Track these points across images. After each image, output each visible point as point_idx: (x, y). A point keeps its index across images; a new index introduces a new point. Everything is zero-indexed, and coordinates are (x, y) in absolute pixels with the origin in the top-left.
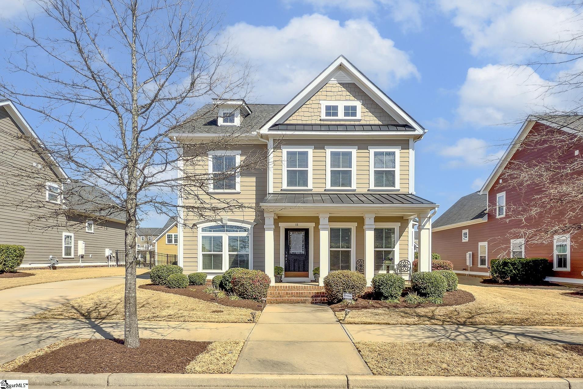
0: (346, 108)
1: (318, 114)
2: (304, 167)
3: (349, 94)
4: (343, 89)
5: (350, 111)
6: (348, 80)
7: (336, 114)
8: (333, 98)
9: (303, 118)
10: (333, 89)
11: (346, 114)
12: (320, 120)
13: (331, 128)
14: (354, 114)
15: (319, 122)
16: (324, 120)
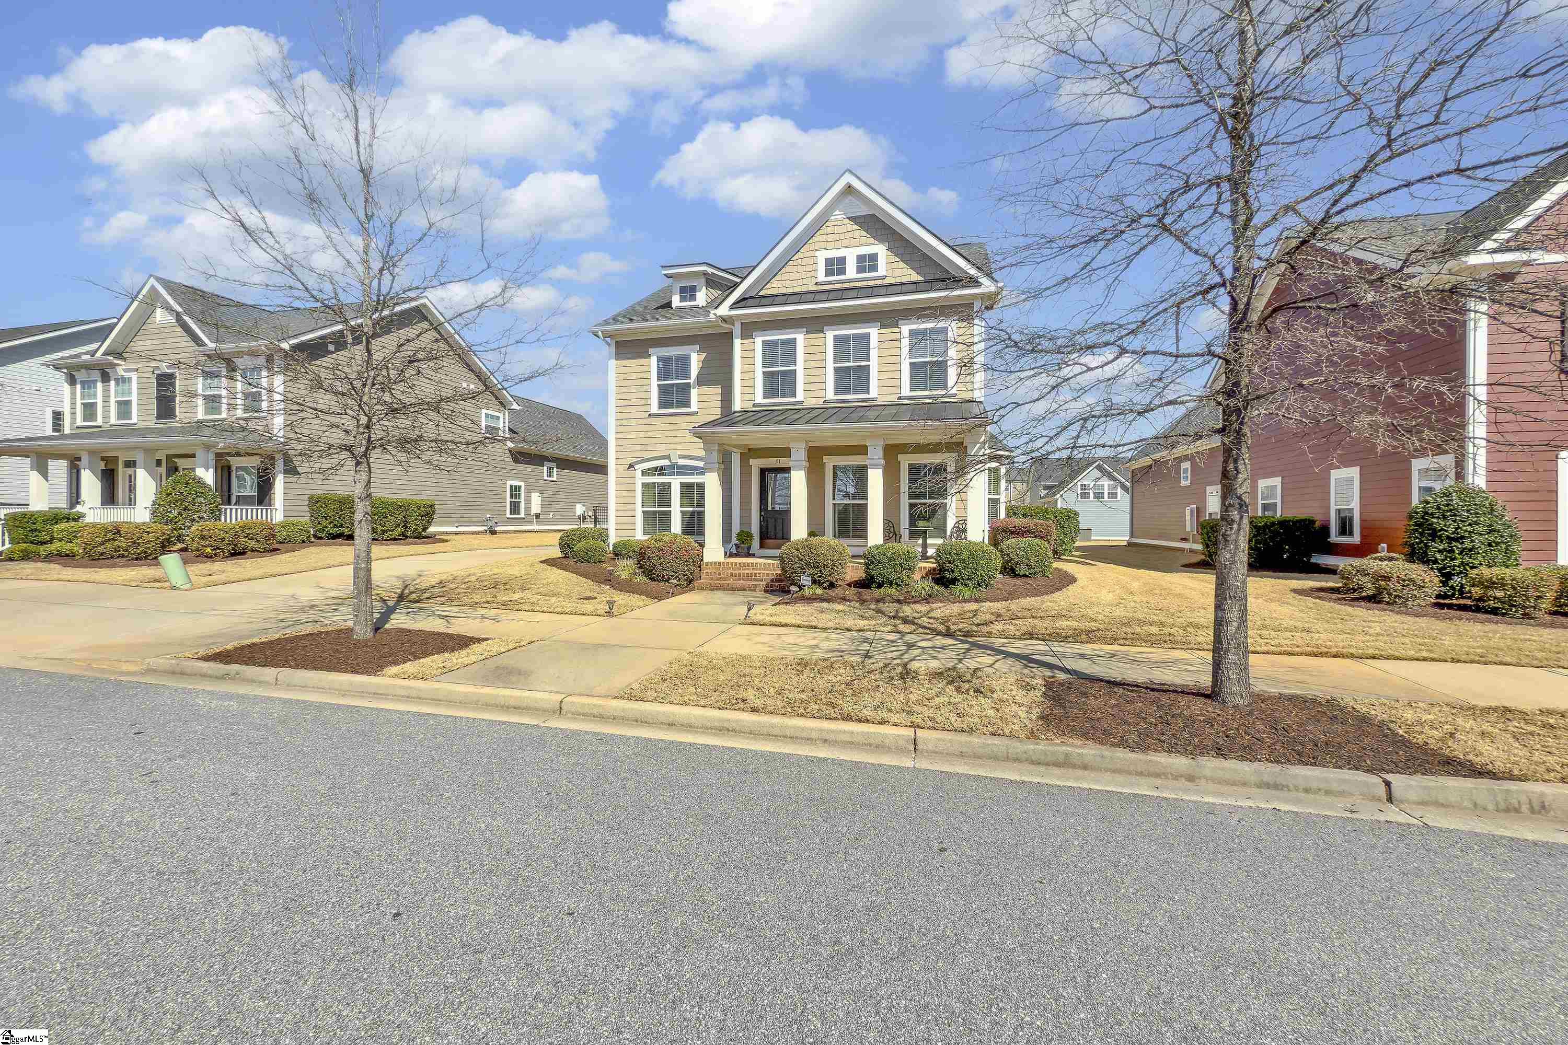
0: (861, 258)
1: (812, 274)
2: (789, 365)
3: (865, 234)
4: (855, 227)
5: (867, 263)
6: (864, 211)
7: (842, 271)
8: (838, 244)
9: (789, 284)
10: (839, 230)
11: (860, 270)
12: (816, 284)
13: (832, 295)
14: (874, 268)
15: (815, 288)
16: (822, 284)
